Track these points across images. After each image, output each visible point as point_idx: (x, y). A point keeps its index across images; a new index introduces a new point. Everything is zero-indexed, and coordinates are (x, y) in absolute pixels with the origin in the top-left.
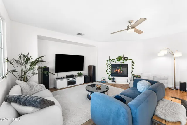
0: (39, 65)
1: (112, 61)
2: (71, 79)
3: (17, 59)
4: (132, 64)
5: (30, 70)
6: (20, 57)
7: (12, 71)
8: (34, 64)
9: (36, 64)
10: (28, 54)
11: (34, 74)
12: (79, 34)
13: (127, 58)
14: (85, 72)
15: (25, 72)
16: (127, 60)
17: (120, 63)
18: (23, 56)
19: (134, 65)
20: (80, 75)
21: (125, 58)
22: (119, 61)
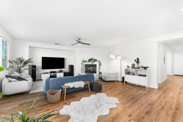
0: (29, 64)
1: (85, 62)
2: (52, 74)
3: (15, 61)
4: (99, 64)
5: (23, 66)
6: (17, 59)
7: (12, 67)
8: (26, 63)
9: (27, 63)
10: (22, 57)
11: (25, 69)
12: (56, 44)
13: (96, 59)
14: (66, 69)
15: (20, 68)
16: (96, 61)
17: (90, 63)
18: (20, 59)
19: (101, 65)
20: (61, 71)
21: (94, 59)
22: (90, 62)
